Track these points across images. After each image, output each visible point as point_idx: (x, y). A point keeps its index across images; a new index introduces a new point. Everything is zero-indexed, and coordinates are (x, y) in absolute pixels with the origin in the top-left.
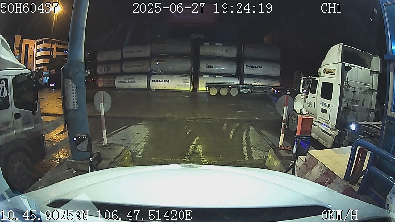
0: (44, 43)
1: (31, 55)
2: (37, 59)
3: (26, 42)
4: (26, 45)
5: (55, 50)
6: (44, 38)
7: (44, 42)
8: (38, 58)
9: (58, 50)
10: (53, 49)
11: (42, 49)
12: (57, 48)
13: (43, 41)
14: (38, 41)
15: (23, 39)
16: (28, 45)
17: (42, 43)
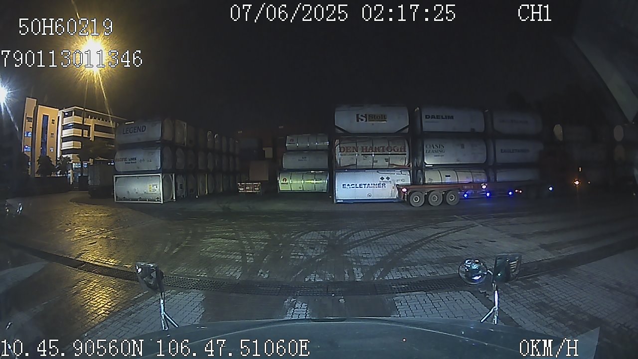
0: (75, 115)
1: (53, 134)
3: (43, 111)
4: (44, 115)
5: (92, 129)
6: (74, 108)
9: (97, 128)
10: (90, 126)
11: (72, 125)
12: (95, 125)
13: (72, 112)
14: (65, 111)
16: (48, 116)
17: (72, 116)
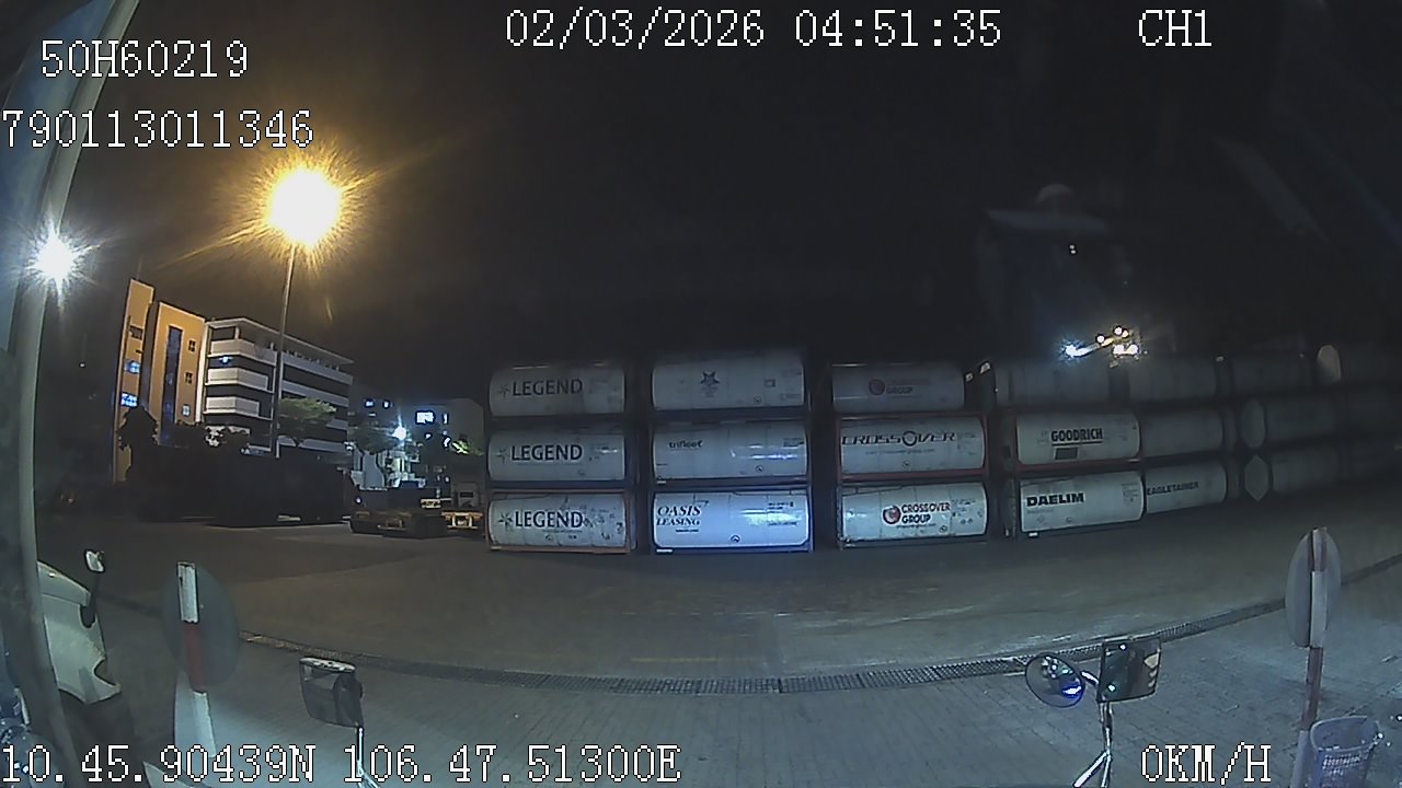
0: (240, 337)
1: (191, 375)
2: (207, 396)
3: (170, 317)
4: (171, 327)
6: (240, 319)
7: (237, 331)
8: (212, 391)
11: (232, 361)
13: (234, 327)
14: (216, 324)
15: (162, 304)
16: (181, 331)
17: (233, 338)
